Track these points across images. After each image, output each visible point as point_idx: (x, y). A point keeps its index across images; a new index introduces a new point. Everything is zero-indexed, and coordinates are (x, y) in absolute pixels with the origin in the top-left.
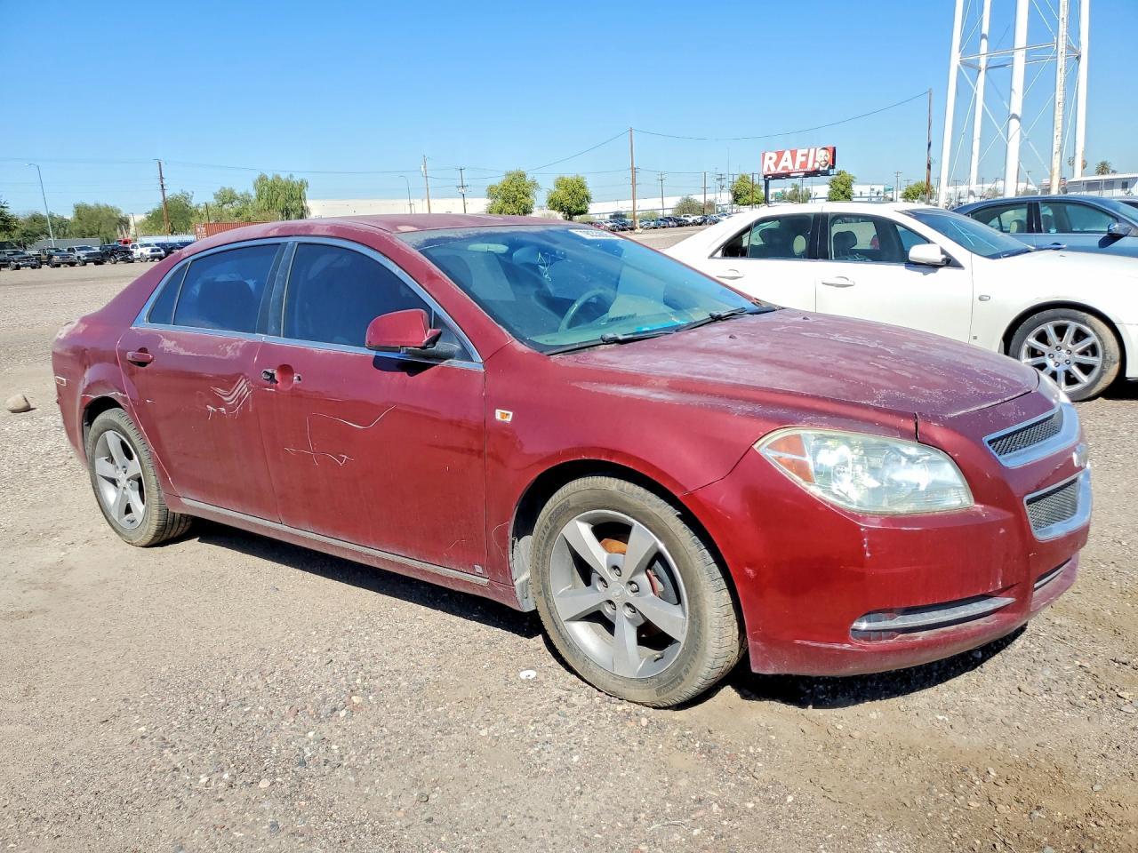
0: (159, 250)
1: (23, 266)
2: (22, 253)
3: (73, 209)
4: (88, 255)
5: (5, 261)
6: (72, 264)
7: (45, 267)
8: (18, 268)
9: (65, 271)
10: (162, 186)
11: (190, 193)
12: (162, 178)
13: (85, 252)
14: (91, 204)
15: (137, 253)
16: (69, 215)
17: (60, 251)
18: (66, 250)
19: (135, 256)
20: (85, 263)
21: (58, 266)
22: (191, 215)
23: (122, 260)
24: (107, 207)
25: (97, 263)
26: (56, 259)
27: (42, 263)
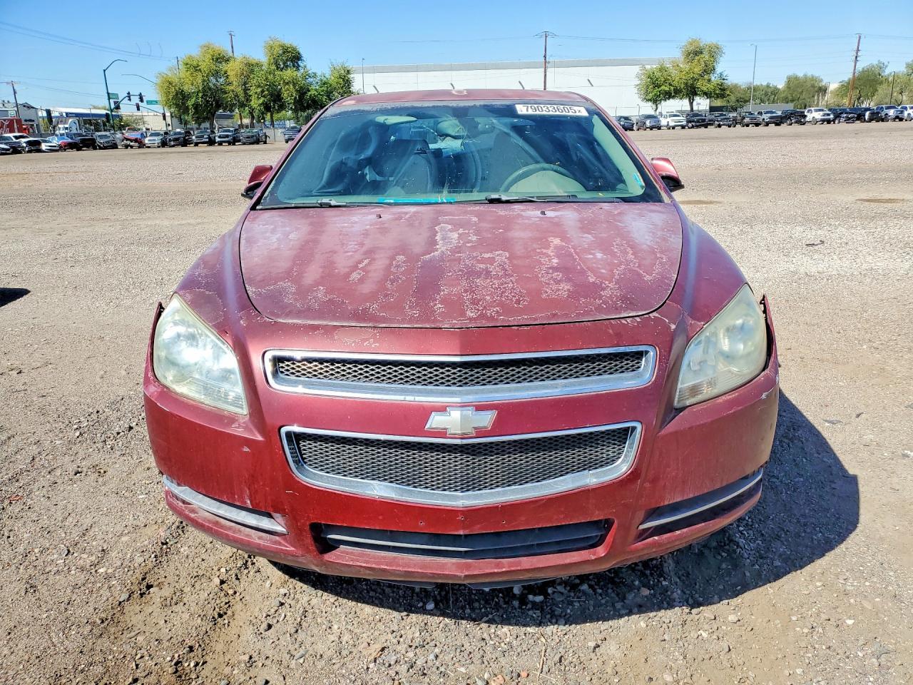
0: (828, 115)
1: (723, 125)
2: (725, 115)
3: (785, 80)
4: (771, 118)
5: (712, 120)
6: (757, 125)
7: (738, 126)
8: (719, 126)
9: (752, 129)
10: (856, 57)
11: (886, 63)
12: (858, 50)
13: (769, 115)
14: (800, 75)
15: (809, 117)
16: (781, 85)
17: (752, 114)
18: (756, 113)
19: (807, 119)
20: (767, 124)
21: (748, 126)
22: (881, 83)
23: (796, 122)
24: (813, 77)
25: (777, 124)
26: (747, 120)
27: (736, 123)
